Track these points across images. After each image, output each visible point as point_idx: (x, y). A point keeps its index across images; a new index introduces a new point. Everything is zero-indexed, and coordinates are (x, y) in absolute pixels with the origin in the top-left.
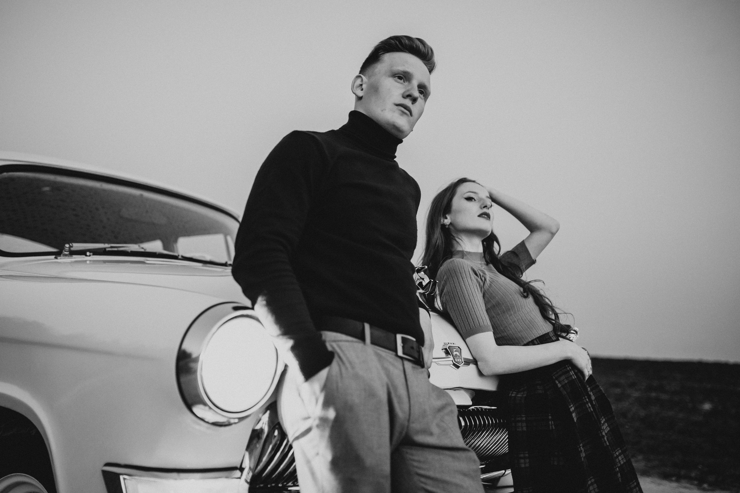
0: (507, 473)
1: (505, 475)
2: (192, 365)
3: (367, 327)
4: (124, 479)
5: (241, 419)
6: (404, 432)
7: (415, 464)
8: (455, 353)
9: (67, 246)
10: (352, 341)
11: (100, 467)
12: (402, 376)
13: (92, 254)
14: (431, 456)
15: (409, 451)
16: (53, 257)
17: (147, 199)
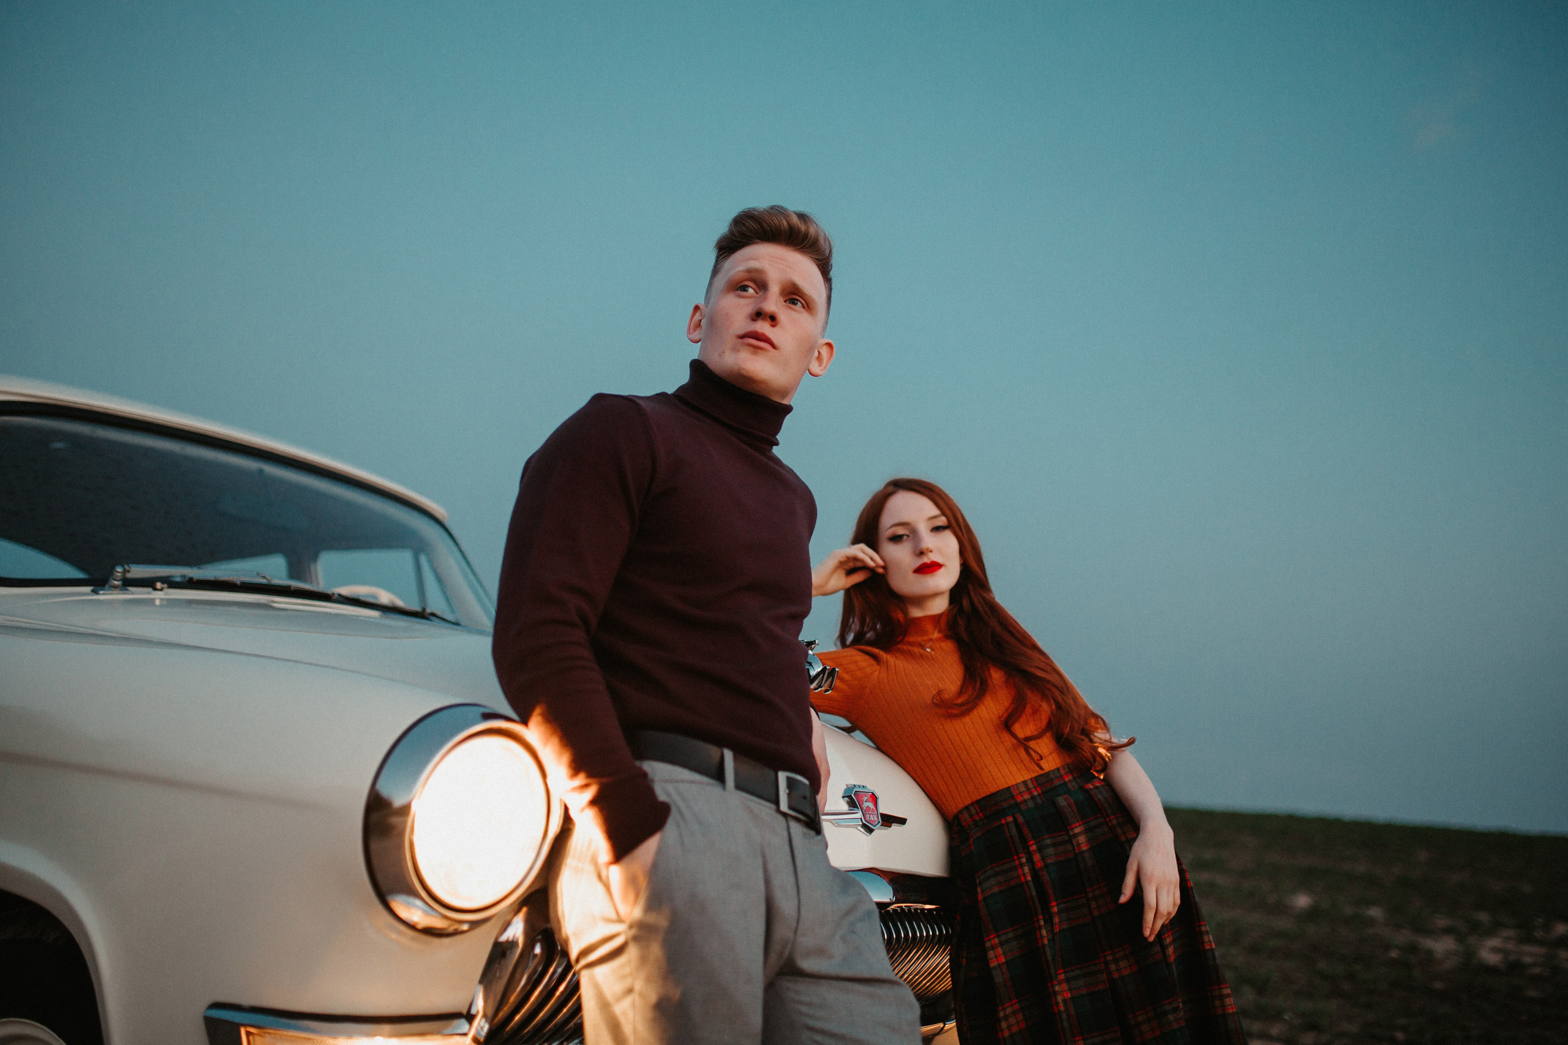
0: (947, 1026)
1: (943, 1031)
2: (395, 820)
3: (728, 755)
4: (248, 1034)
5: (474, 924)
6: (787, 953)
7: (804, 1009)
8: (866, 805)
9: (119, 569)
10: (702, 783)
11: (199, 1009)
12: (787, 848)
13: (166, 586)
14: (830, 994)
15: (791, 985)
16: (88, 589)
17: (275, 480)
